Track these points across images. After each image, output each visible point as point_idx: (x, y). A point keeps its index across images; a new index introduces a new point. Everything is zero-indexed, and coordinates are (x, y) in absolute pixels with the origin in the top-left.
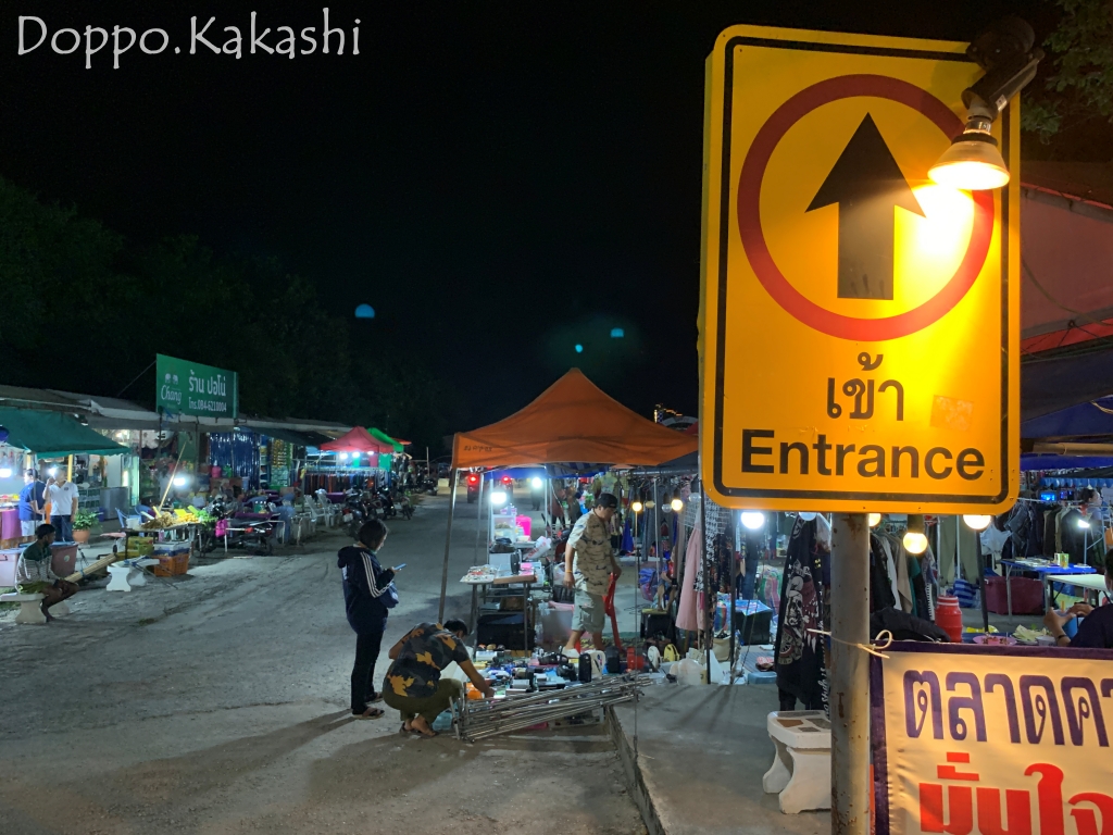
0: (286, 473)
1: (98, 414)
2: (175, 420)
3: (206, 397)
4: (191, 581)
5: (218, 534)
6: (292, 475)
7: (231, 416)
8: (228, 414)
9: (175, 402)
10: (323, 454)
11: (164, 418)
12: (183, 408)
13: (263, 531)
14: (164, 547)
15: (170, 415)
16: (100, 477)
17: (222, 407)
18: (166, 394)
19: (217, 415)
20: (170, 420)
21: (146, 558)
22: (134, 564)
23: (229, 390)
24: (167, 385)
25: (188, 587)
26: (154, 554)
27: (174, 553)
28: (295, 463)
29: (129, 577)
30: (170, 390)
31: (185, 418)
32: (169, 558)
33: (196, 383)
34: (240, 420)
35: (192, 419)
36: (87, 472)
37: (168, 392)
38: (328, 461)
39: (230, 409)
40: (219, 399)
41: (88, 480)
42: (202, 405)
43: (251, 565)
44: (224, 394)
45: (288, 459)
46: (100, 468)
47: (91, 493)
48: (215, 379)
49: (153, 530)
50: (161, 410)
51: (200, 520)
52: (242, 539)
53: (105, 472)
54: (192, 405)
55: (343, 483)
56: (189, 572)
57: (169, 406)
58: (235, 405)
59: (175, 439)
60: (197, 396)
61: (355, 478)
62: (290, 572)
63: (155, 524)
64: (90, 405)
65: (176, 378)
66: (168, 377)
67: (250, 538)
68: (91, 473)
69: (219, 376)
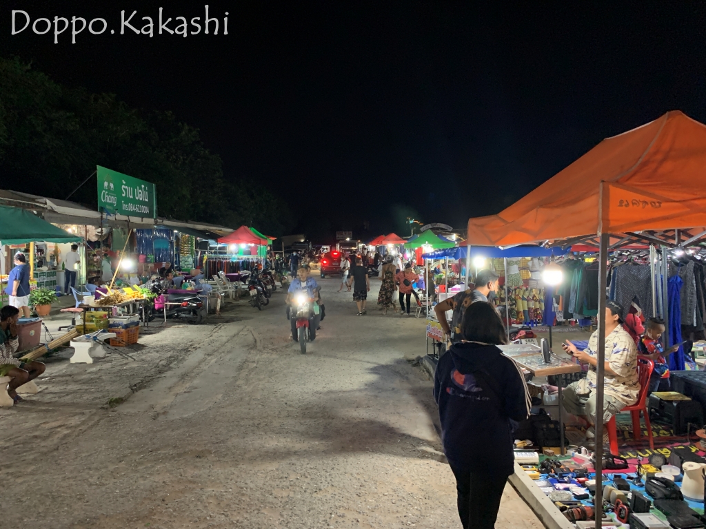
0: (190, 260)
1: (52, 211)
2: (112, 218)
3: (134, 201)
4: (144, 351)
5: (156, 307)
6: (195, 261)
7: (152, 217)
8: (150, 215)
9: (111, 204)
10: (219, 246)
11: (105, 216)
12: (118, 209)
13: (195, 305)
14: (117, 320)
15: (109, 214)
16: (55, 263)
17: (145, 210)
18: (105, 198)
19: (143, 216)
20: (109, 217)
21: (104, 331)
22: (95, 338)
23: (150, 197)
24: (106, 190)
25: (144, 357)
26: (109, 327)
27: (126, 326)
28: (197, 252)
29: (91, 350)
30: (108, 194)
31: (120, 217)
32: (123, 330)
33: (127, 190)
34: (159, 220)
35: (125, 218)
36: (45, 258)
37: (106, 196)
38: (222, 251)
39: (151, 211)
40: (143, 203)
41: (46, 264)
42: (131, 208)
43: (189, 333)
44: (147, 200)
45: (192, 250)
46: (55, 255)
47: (49, 275)
48: (140, 188)
49: (107, 306)
50: (102, 210)
51: (145, 296)
52: (178, 311)
53: (59, 258)
54: (124, 206)
55: (234, 267)
56: (140, 341)
57: (108, 207)
58: (155, 208)
59: (110, 233)
60: (127, 201)
61: (243, 262)
62: (224, 339)
63: (108, 301)
64: (46, 204)
65: (112, 185)
66: (106, 184)
67: (185, 310)
68: (48, 259)
69: (143, 186)
